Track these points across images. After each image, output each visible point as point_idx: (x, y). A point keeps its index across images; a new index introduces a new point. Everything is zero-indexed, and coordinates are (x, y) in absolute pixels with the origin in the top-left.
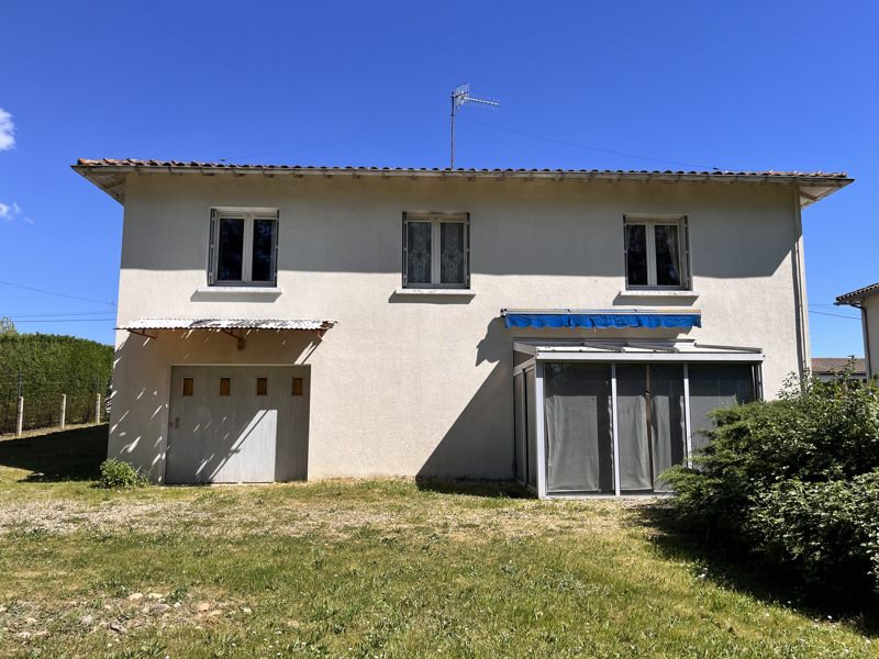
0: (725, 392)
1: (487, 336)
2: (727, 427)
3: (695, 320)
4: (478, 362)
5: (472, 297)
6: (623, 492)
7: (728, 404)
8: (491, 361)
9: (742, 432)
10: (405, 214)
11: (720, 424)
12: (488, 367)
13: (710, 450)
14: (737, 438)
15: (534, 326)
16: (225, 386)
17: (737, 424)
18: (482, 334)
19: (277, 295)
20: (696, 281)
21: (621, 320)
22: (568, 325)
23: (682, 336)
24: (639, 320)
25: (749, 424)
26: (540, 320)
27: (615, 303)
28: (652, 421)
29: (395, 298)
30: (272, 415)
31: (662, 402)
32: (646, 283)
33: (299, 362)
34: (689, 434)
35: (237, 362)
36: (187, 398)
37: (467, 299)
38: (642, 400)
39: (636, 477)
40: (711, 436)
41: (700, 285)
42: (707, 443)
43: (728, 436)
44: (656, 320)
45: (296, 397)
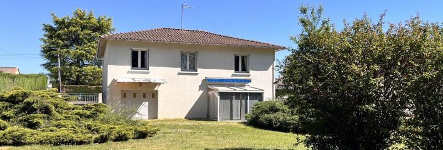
0: (256, 99)
1: (201, 84)
2: (256, 107)
3: (250, 81)
4: (199, 90)
5: (198, 74)
6: (235, 120)
7: (256, 102)
8: (202, 90)
9: (259, 107)
10: (181, 52)
11: (255, 106)
12: (201, 92)
13: (253, 111)
14: (258, 109)
15: (213, 82)
16: (135, 95)
17: (258, 106)
18: (200, 84)
19: (149, 72)
20: (251, 72)
21: (233, 81)
22: (221, 82)
23: (247, 84)
24: (237, 81)
25: (260, 106)
26: (215, 80)
27: (232, 76)
28: (241, 105)
29: (179, 74)
30: (147, 103)
31: (243, 101)
32: (239, 71)
33: (155, 89)
34: (248, 108)
35: (139, 89)
36: (125, 98)
37: (197, 74)
38: (239, 101)
39: (237, 117)
40: (254, 108)
41: (252, 72)
42: (252, 109)
43: (256, 108)
44: (241, 81)
45: (153, 98)
